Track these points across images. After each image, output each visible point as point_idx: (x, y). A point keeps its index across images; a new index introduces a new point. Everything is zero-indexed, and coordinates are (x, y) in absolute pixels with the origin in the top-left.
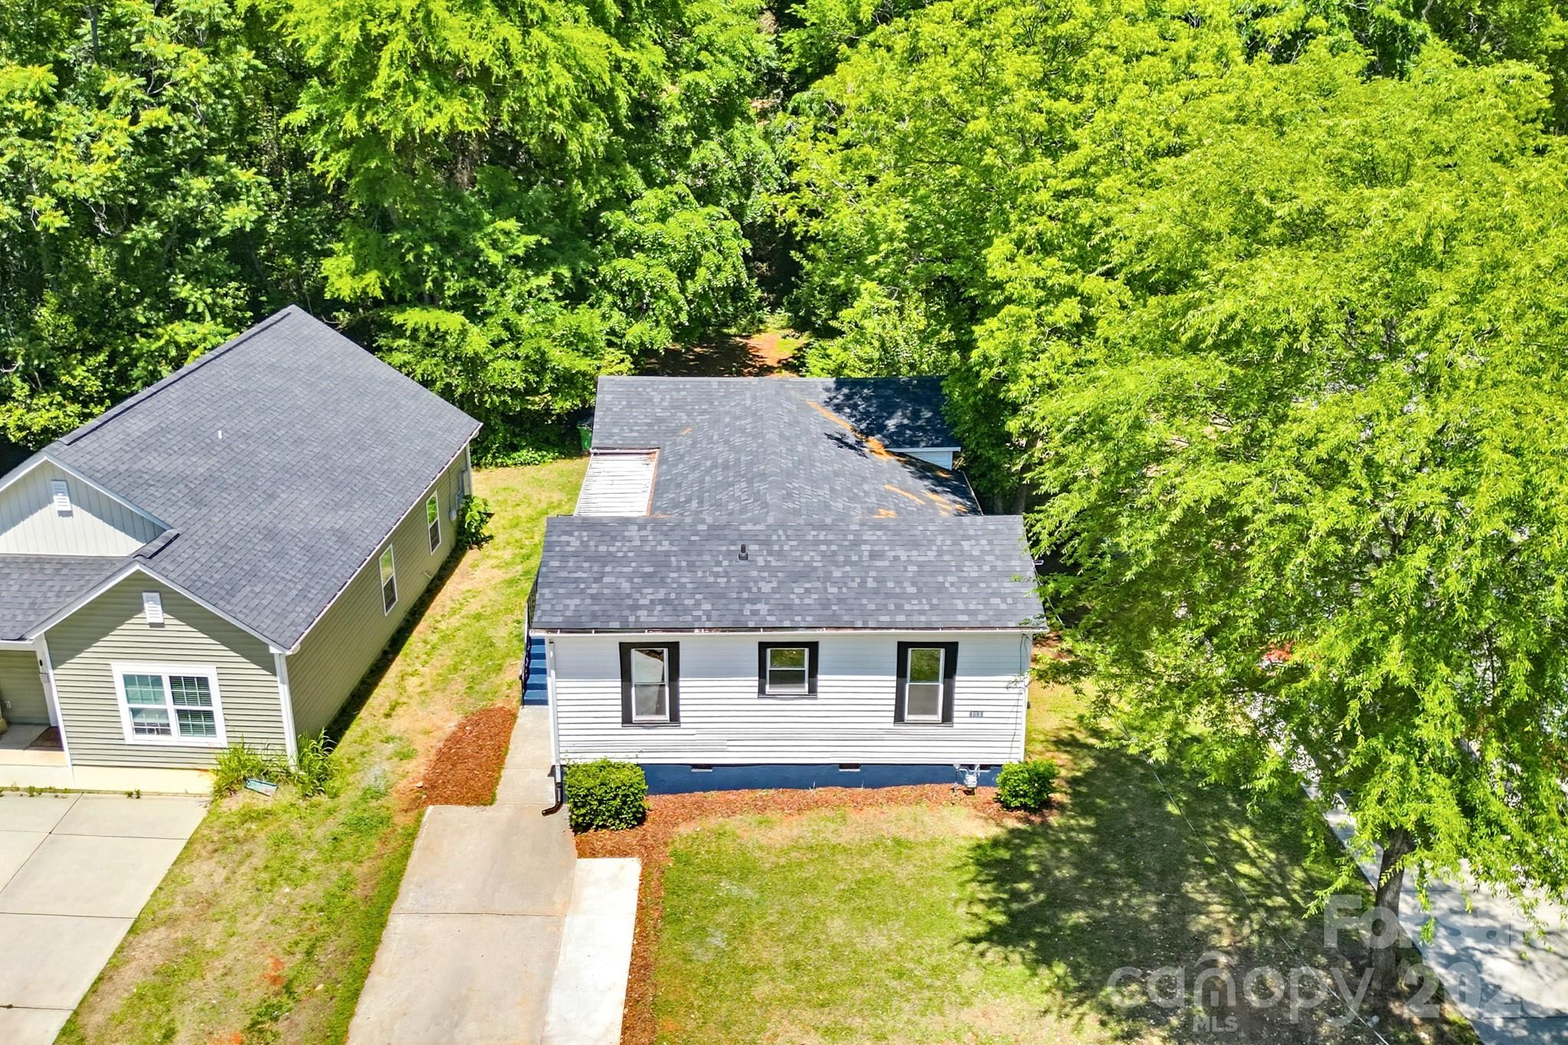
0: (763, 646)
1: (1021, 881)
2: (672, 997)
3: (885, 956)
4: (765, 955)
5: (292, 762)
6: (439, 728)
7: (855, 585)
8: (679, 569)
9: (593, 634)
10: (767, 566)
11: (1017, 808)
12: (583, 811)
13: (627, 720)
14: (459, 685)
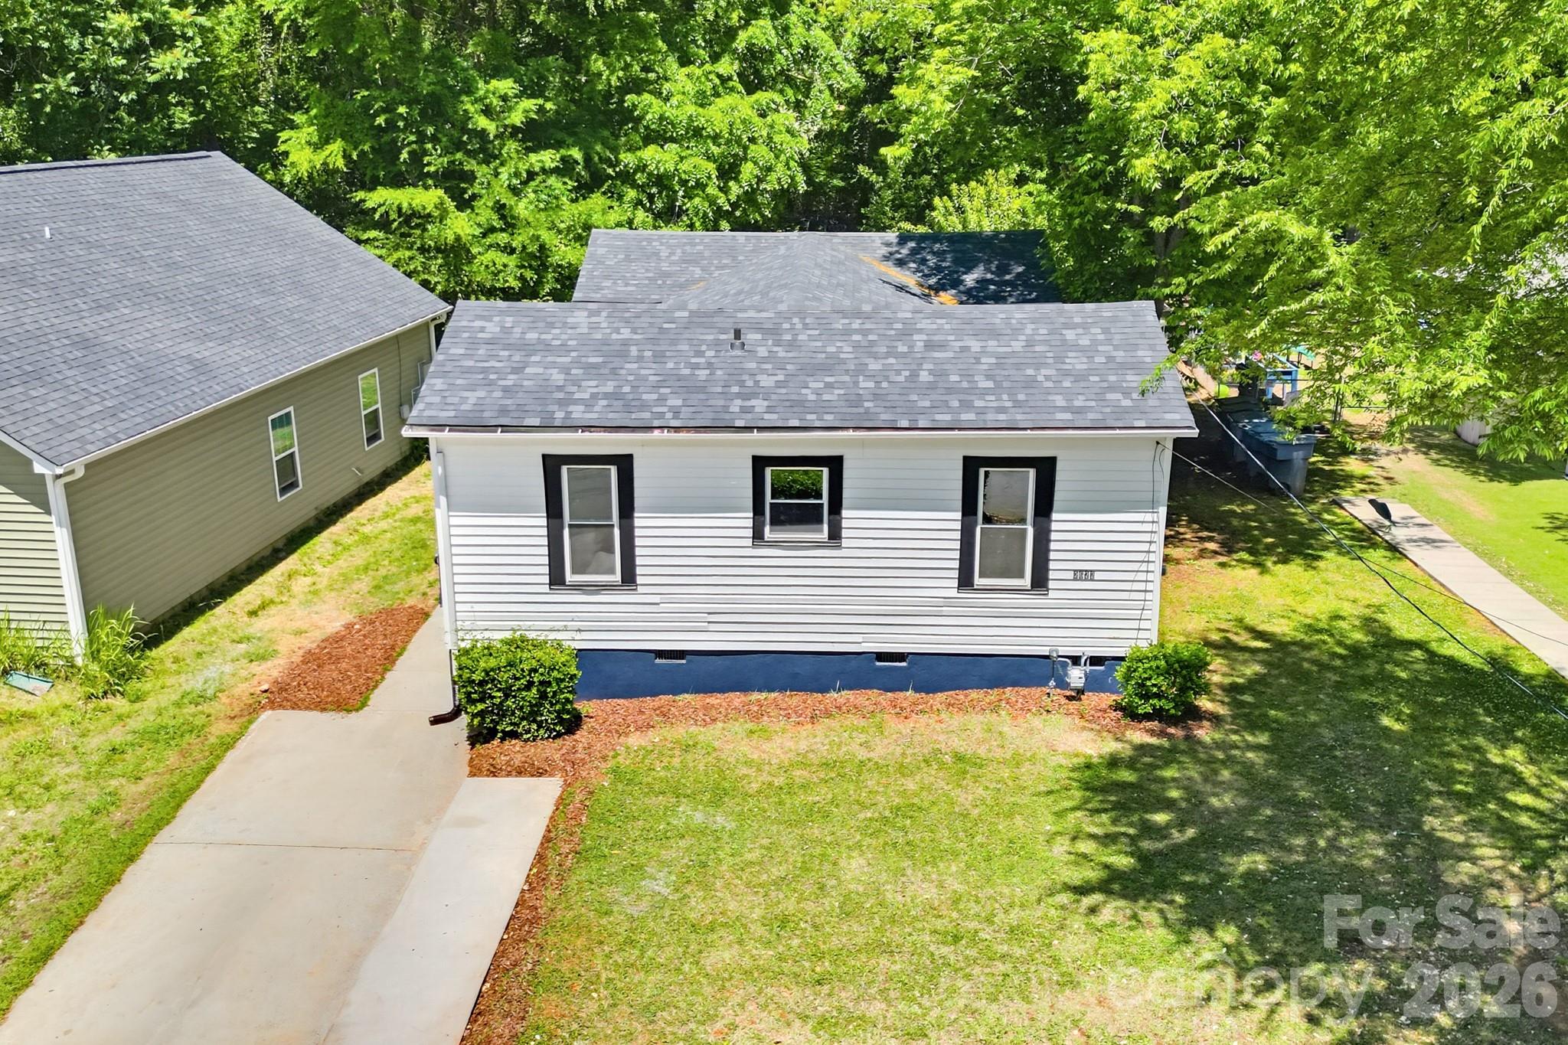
0: (760, 463)
1: (1157, 811)
2: (565, 967)
3: (932, 909)
4: (732, 906)
5: (78, 648)
6: (317, 627)
7: (901, 379)
8: (640, 358)
9: (499, 434)
10: (771, 357)
11: (1147, 717)
12: (480, 707)
13: (557, 579)
14: (364, 584)
